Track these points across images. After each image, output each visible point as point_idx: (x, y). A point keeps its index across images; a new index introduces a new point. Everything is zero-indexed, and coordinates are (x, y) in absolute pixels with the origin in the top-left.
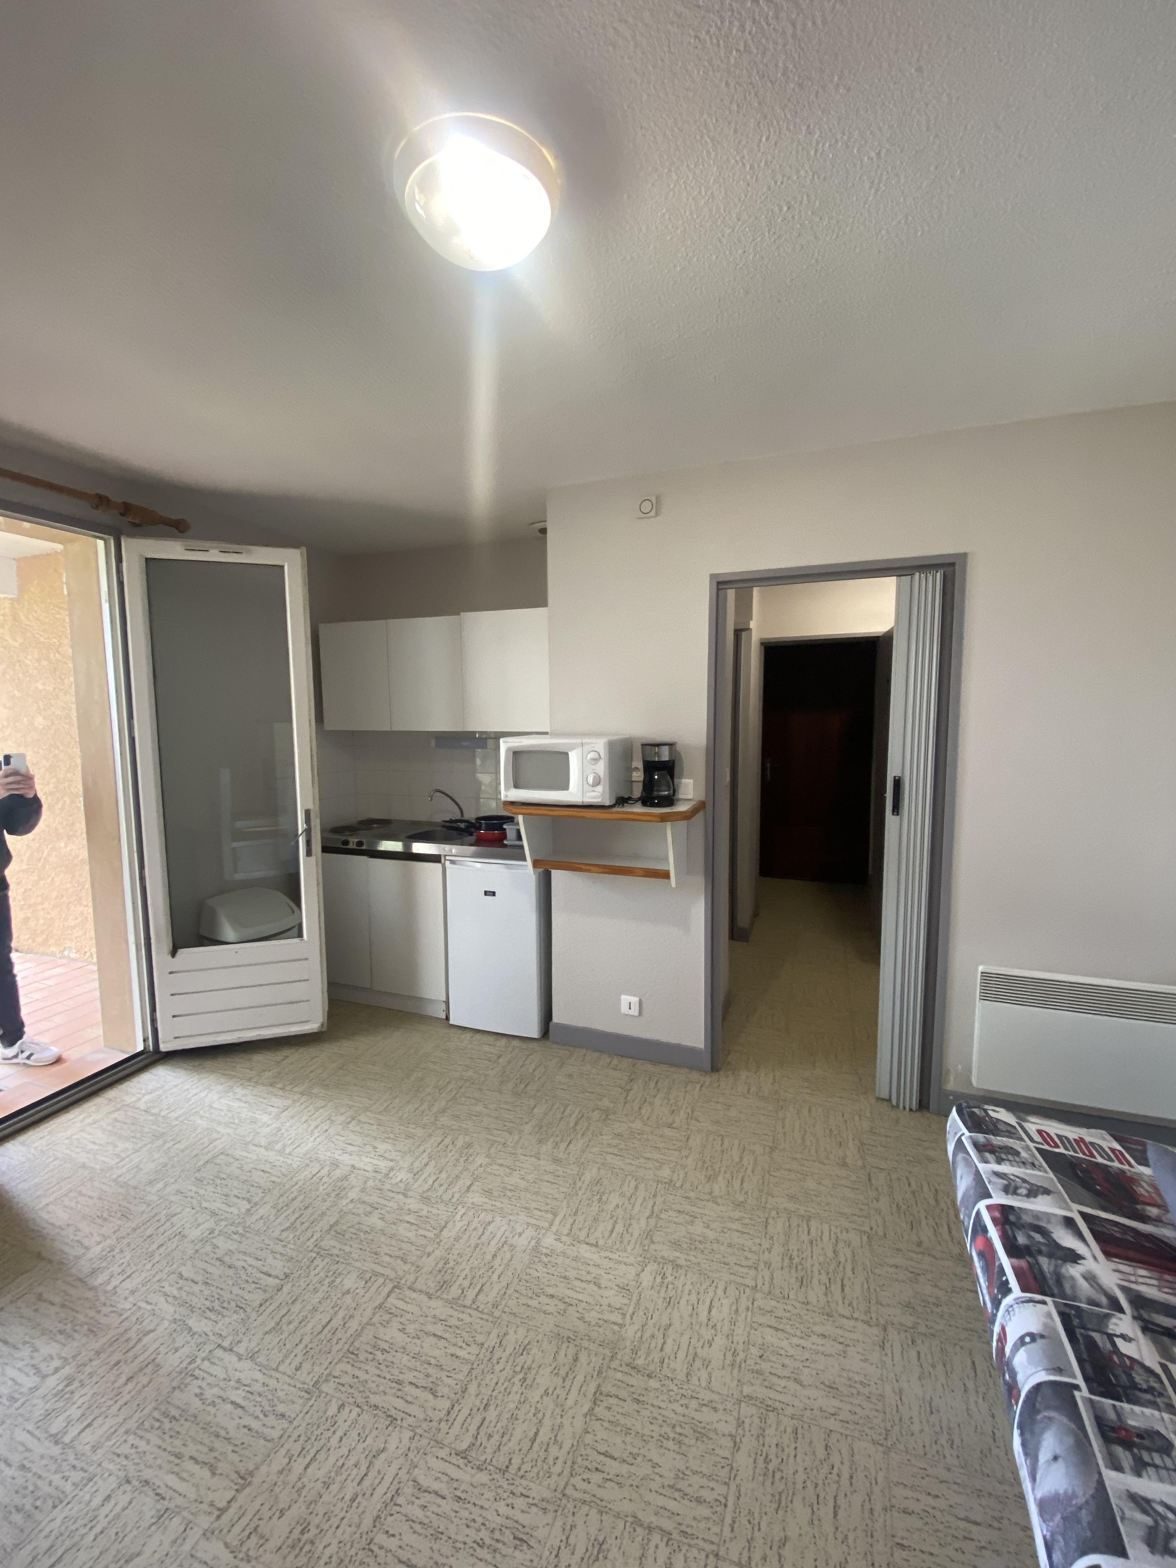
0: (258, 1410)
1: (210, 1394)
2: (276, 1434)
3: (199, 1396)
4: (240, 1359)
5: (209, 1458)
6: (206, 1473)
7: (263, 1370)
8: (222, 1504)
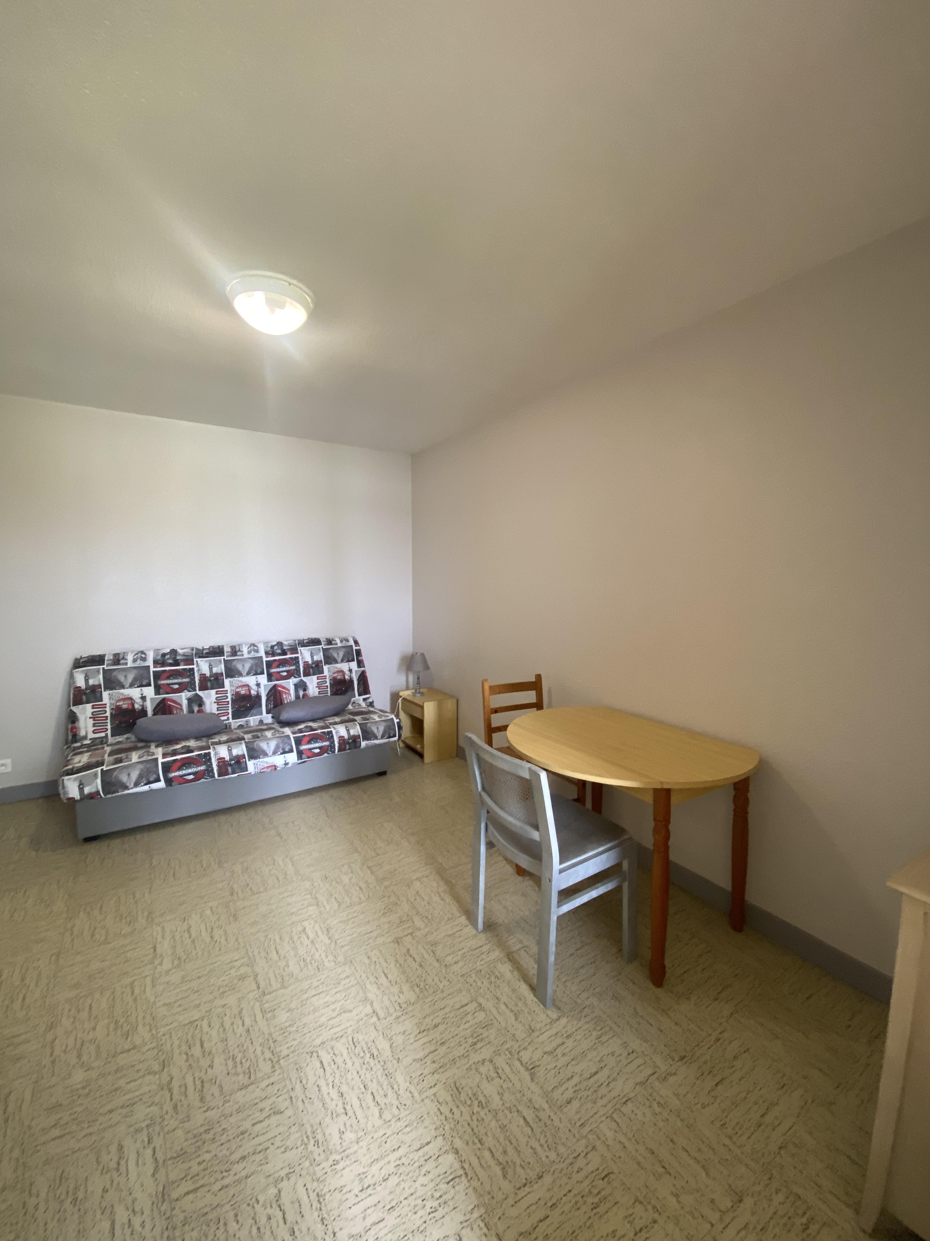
0: (377, 967)
1: (395, 989)
2: (375, 951)
3: (401, 992)
4: (372, 1002)
5: (408, 957)
6: (411, 952)
7: (364, 987)
8: (409, 936)
